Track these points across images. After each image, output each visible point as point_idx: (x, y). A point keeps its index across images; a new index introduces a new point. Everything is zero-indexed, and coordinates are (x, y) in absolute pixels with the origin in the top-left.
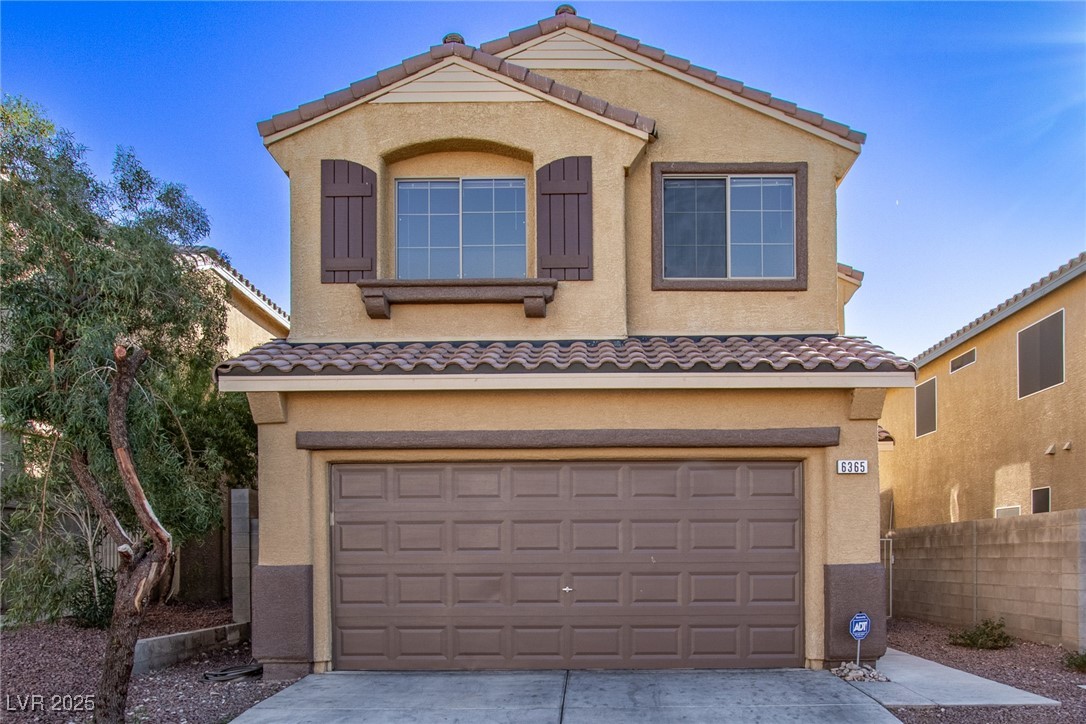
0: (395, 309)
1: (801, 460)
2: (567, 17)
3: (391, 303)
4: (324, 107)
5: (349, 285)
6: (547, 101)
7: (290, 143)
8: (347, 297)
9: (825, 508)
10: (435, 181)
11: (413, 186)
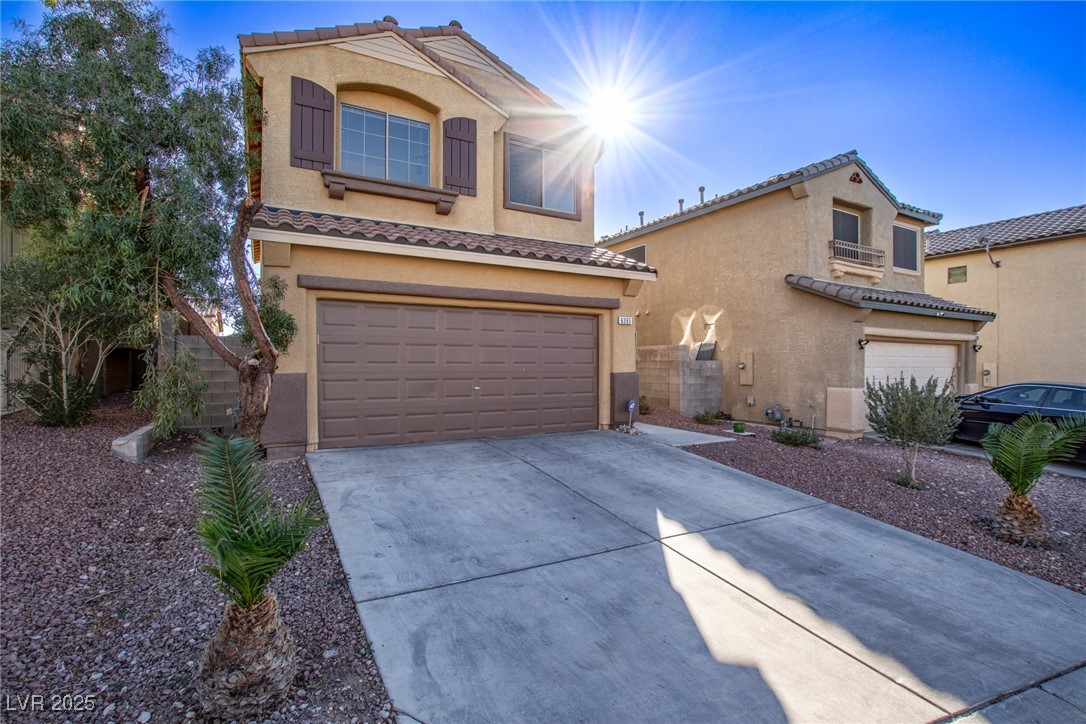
0: (347, 195)
1: (597, 316)
2: (456, 28)
3: (347, 189)
4: (295, 38)
5: (312, 171)
6: (450, 79)
7: (265, 57)
8: (311, 179)
9: (612, 342)
10: (369, 111)
11: (352, 111)
